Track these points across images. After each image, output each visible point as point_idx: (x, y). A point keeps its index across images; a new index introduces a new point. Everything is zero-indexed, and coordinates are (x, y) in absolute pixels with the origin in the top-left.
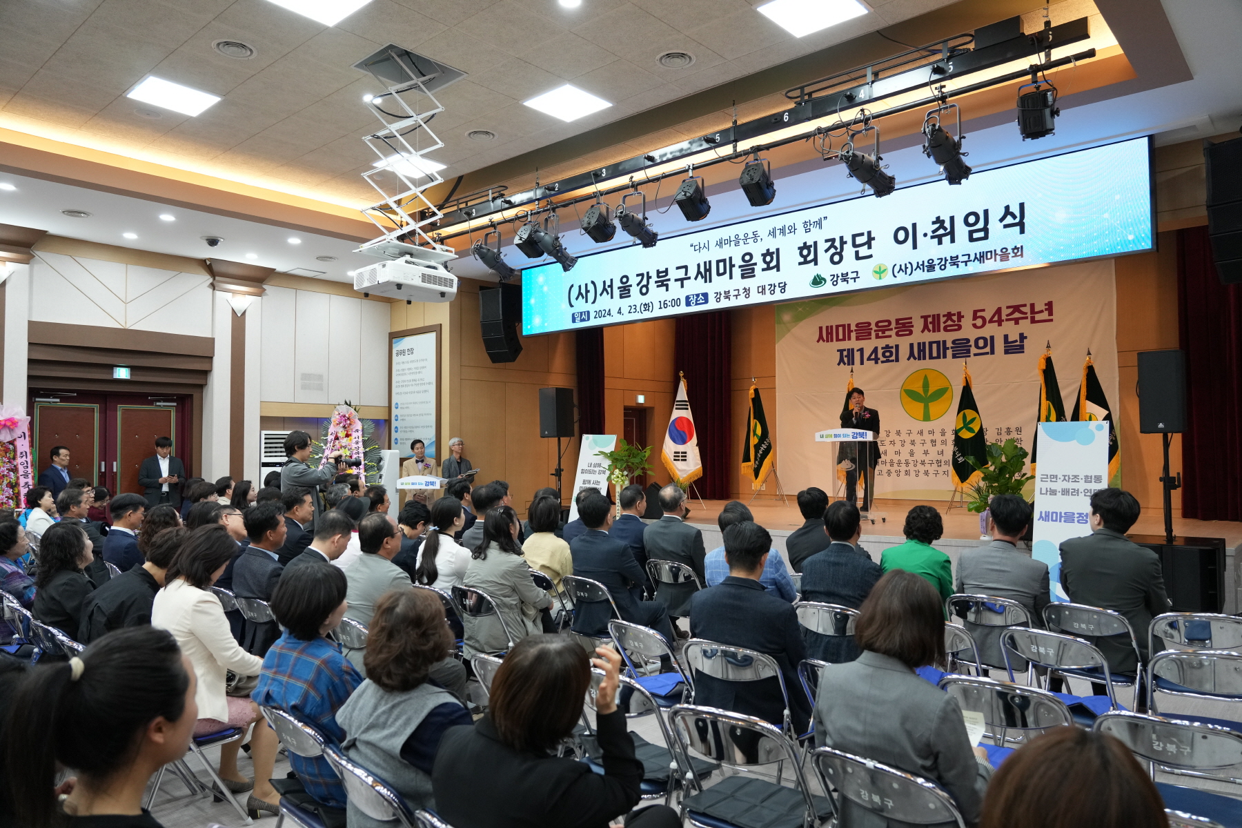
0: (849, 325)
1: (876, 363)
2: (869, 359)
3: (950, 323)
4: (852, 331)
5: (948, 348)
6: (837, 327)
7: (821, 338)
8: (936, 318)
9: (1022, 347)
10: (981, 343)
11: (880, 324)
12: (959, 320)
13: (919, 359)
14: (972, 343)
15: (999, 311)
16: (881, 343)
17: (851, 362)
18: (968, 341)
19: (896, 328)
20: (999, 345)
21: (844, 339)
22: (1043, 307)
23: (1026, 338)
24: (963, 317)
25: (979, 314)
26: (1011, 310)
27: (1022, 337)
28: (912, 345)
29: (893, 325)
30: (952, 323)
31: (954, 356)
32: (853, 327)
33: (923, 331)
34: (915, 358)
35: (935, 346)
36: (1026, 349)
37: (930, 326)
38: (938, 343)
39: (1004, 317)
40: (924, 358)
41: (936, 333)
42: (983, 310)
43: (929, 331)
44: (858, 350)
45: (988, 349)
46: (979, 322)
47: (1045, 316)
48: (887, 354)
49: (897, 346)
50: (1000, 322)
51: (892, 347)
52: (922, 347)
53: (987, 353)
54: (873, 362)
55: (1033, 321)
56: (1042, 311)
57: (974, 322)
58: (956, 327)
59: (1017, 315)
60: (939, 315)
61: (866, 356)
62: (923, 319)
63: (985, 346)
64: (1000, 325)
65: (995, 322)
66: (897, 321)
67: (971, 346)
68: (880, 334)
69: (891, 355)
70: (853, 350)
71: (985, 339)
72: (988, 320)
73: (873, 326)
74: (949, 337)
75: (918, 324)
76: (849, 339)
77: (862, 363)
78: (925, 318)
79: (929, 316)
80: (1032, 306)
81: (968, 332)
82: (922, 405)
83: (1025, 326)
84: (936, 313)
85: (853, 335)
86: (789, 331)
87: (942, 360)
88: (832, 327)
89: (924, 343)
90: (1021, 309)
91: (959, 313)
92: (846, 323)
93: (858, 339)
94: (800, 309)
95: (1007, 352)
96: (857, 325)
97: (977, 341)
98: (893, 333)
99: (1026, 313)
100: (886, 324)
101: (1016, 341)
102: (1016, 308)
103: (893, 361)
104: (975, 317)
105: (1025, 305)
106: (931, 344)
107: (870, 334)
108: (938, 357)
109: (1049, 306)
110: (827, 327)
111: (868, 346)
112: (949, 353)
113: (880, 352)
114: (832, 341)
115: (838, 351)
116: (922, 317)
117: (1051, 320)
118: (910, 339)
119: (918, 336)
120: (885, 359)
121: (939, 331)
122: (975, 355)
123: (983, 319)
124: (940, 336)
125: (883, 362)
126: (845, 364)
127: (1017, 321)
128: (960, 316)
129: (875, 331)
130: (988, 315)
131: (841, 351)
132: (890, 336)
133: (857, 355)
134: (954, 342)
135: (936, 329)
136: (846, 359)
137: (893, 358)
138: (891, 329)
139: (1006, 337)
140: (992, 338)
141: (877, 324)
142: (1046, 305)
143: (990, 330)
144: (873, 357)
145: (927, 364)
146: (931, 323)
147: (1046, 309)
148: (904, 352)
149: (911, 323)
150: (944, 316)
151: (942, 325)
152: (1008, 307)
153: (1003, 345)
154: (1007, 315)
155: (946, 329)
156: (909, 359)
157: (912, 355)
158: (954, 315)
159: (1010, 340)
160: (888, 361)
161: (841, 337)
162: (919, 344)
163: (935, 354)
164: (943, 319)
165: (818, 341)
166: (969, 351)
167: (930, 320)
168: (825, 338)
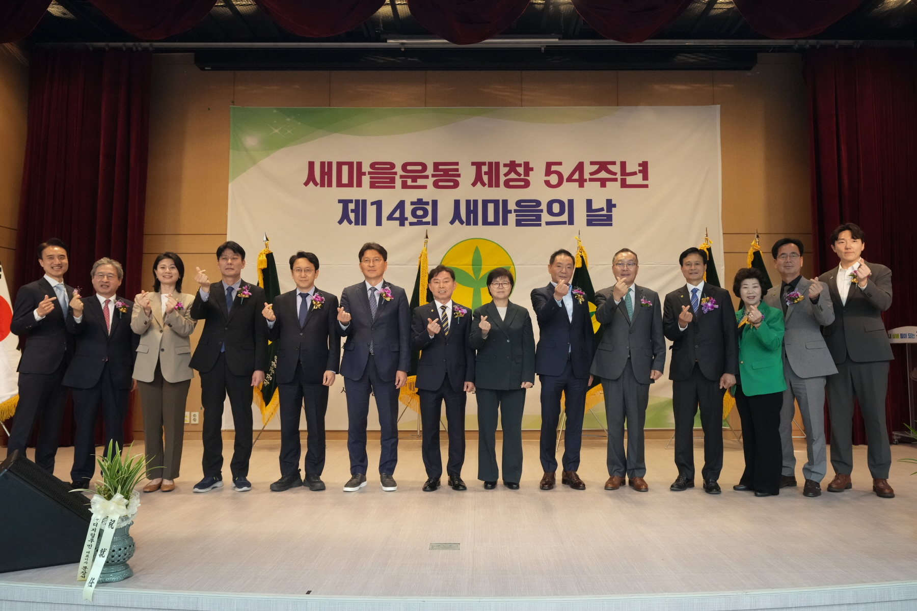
0: (359, 164)
1: (402, 224)
2: (390, 218)
3: (513, 176)
4: (364, 174)
5: (510, 212)
6: (340, 165)
7: (311, 178)
8: (494, 168)
9: (609, 218)
10: (556, 208)
11: (409, 168)
12: (526, 174)
13: (468, 223)
14: (544, 207)
15: (580, 167)
16: (411, 196)
17: (361, 220)
18: (538, 203)
19: (433, 176)
20: (580, 213)
21: (350, 184)
22: (637, 168)
23: (615, 206)
24: (532, 169)
25: (554, 168)
26: (596, 167)
27: (610, 205)
28: (457, 203)
29: (430, 171)
30: (516, 177)
31: (519, 223)
32: (366, 168)
33: (474, 184)
34: (462, 222)
35: (491, 207)
36: (614, 222)
37: (485, 178)
38: (496, 202)
39: (587, 176)
40: (476, 223)
41: (494, 189)
42: (560, 164)
43: (483, 184)
44: (372, 204)
45: (565, 217)
46: (554, 179)
47: (638, 179)
48: (420, 213)
49: (435, 203)
50: (581, 182)
51: (427, 203)
52: (472, 207)
53: (564, 223)
54: (398, 222)
55: (624, 185)
56: (634, 173)
57: (547, 178)
58: (522, 183)
59: (603, 175)
60: (497, 164)
61: (386, 213)
62: (474, 167)
63: (561, 213)
64: (581, 185)
65: (575, 181)
66: (436, 165)
67: (541, 211)
68: (409, 182)
69: (426, 213)
70: (364, 202)
71: (561, 203)
72: (566, 177)
73: (398, 170)
74: (513, 196)
75: (467, 174)
76: (359, 185)
77: (379, 223)
78: (478, 165)
79: (484, 164)
80: (623, 165)
81: (538, 191)
82: (471, 290)
83: (613, 190)
84: (494, 160)
85: (366, 180)
86: (254, 162)
87: (501, 227)
88: (330, 164)
89: (476, 202)
90: (610, 167)
91: (527, 164)
92: (355, 160)
93: (373, 185)
94: (276, 131)
95: (590, 223)
96: (373, 165)
97: (550, 204)
98: (429, 182)
99: (615, 174)
100: (419, 168)
101: (602, 209)
102: (603, 166)
103: (428, 223)
104: (548, 172)
105: (614, 163)
106: (485, 203)
107: (393, 180)
108: (496, 223)
109: (644, 166)
110: (323, 164)
111: (390, 198)
112: (512, 218)
113: (408, 208)
114: (330, 185)
115: (340, 201)
116: (473, 164)
117: (646, 186)
118: (453, 194)
119: (467, 191)
120: (415, 220)
121: (498, 185)
122: (548, 223)
123: (560, 175)
124: (499, 193)
125: (411, 224)
126: (350, 222)
127: (603, 183)
128: (528, 168)
129: (401, 177)
130: (566, 171)
131: (345, 203)
132: (425, 187)
133: (371, 211)
134: (518, 203)
135: (494, 182)
136: (352, 216)
137: (429, 218)
138: (427, 177)
139: (589, 202)
140: (571, 202)
141: (404, 167)
142: (640, 165)
143: (568, 191)
144: (397, 215)
145: (479, 231)
146: (485, 173)
147: (640, 171)
148: (445, 211)
149: (457, 170)
150: (505, 165)
151: (502, 179)
152: (592, 163)
153: (586, 213)
154: (591, 174)
155: (507, 184)
156: (452, 222)
157: (457, 216)
158: (520, 165)
159: (594, 207)
160: (420, 223)
161: (345, 180)
162: (468, 202)
163: (491, 218)
164: (503, 170)
165: (306, 184)
166: (539, 218)
167: (485, 169)
168: (318, 179)
